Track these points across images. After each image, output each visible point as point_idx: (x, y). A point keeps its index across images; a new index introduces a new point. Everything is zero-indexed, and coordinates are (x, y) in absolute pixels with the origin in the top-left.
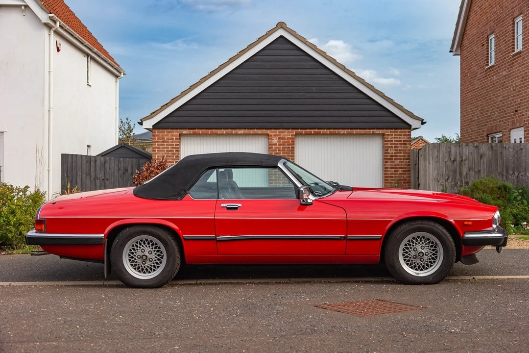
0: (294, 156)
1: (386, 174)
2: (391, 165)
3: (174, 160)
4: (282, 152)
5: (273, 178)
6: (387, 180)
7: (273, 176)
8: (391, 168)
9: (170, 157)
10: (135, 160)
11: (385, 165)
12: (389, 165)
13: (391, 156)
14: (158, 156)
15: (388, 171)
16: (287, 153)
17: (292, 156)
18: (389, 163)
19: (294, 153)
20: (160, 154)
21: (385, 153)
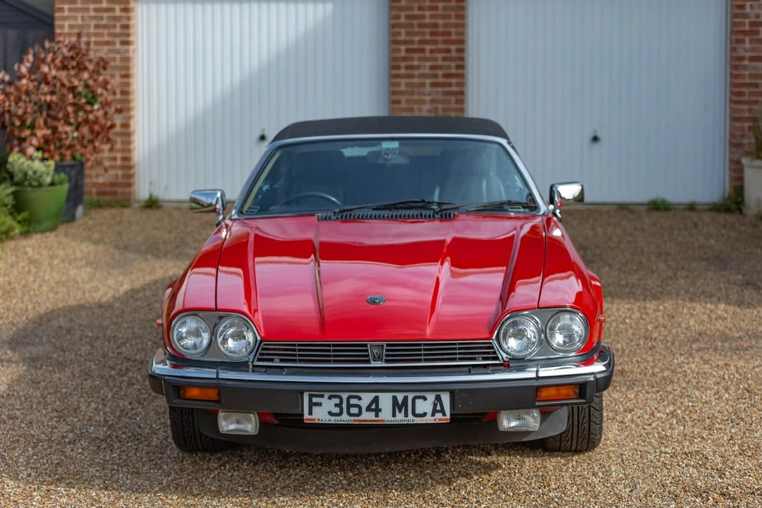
0: (463, 25)
1: (736, 76)
2: (753, 50)
3: (116, 35)
4: (427, 13)
5: (403, 88)
6: (741, 94)
7: (403, 81)
8: (752, 59)
9: (105, 27)
10: (12, 34)
11: (733, 49)
12: (746, 50)
13: (752, 24)
14: (71, 27)
15: (745, 67)
16: (443, 17)
17: (457, 26)
18: (748, 45)
19: (462, 17)
20: (76, 18)
21: (736, 16)
